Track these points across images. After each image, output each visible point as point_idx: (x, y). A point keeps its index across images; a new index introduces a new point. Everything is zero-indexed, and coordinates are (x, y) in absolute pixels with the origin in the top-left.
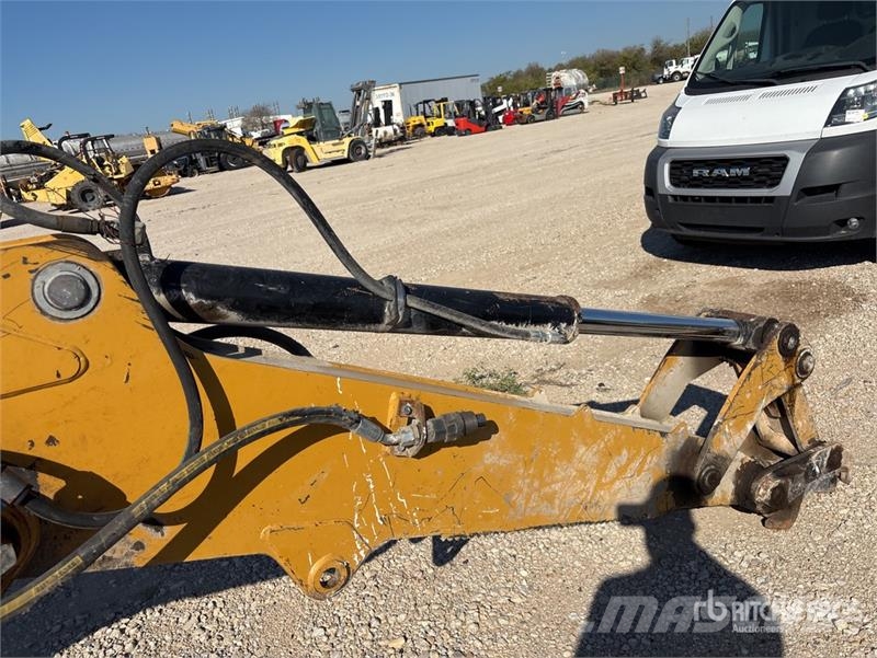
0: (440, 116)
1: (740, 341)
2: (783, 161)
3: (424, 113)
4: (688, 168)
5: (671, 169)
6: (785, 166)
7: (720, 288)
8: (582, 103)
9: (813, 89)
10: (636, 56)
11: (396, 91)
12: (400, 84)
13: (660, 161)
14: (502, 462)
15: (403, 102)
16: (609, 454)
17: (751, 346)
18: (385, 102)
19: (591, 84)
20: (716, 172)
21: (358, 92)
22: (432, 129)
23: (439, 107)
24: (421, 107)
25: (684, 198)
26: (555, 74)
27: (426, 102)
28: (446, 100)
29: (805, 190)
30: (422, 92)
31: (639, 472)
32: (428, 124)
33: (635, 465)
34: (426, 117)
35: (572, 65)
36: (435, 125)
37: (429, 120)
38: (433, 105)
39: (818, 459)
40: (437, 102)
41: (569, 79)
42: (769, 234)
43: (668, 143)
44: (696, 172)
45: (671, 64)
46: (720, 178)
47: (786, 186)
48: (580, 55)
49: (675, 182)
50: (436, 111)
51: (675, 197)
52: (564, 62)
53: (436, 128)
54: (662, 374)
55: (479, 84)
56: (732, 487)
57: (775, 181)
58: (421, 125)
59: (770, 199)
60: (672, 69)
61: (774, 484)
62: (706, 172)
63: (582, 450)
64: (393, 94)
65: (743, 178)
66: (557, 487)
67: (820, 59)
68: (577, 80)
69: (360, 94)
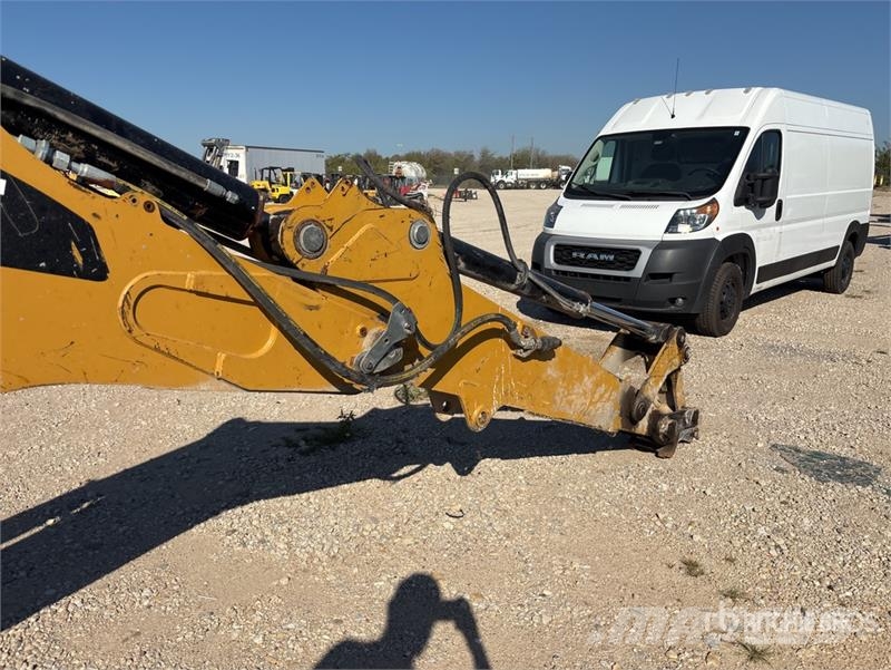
0: (286, 185)
1: (654, 337)
2: (637, 253)
3: (269, 179)
4: (567, 251)
5: (555, 250)
6: (638, 257)
7: (589, 341)
8: (421, 195)
9: (656, 207)
10: (466, 160)
11: (242, 153)
12: (247, 147)
13: (548, 243)
14: (554, 375)
15: (248, 165)
16: (597, 385)
17: (661, 340)
18: (231, 162)
19: (428, 178)
20: (589, 256)
21: (210, 148)
22: (276, 195)
23: (285, 176)
24: (266, 173)
25: (565, 273)
26: (397, 164)
27: (273, 168)
28: (292, 170)
29: (651, 275)
30: (268, 159)
31: (608, 400)
32: (273, 190)
33: (607, 395)
34: (271, 183)
35: (409, 158)
36: (280, 192)
37: (273, 186)
38: (279, 172)
39: (688, 416)
40: (283, 170)
41: (410, 170)
42: (625, 304)
43: (552, 231)
44: (575, 254)
45: (497, 174)
46: (592, 260)
47: (639, 271)
48: (416, 150)
49: (558, 259)
50: (282, 179)
51: (557, 271)
52: (401, 154)
53: (281, 195)
54: (608, 355)
55: (323, 160)
56: (646, 424)
57: (632, 266)
58: (265, 190)
59: (627, 279)
60: (499, 178)
61: (670, 422)
62: (582, 255)
63: (586, 378)
64: (238, 156)
65: (609, 262)
66: (574, 397)
67: (658, 187)
68: (417, 173)
69: (211, 150)
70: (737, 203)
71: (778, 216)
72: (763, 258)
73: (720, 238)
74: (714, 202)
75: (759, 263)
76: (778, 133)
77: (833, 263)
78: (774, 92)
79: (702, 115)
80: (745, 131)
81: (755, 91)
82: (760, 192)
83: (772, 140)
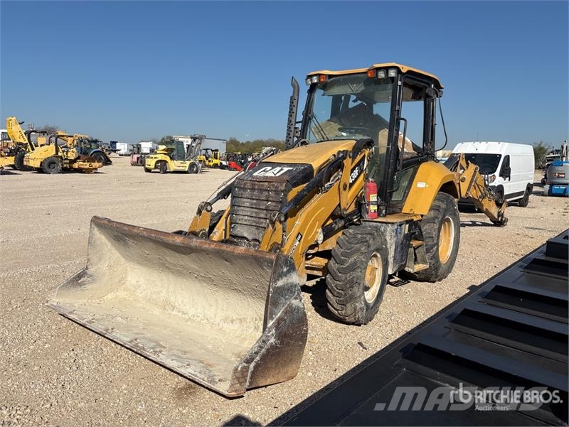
22: (211, 164)
27: (207, 149)
28: (218, 150)
32: (210, 161)
34: (207, 157)
70: (500, 176)
71: (509, 180)
72: (506, 193)
73: (496, 185)
74: (494, 175)
75: (505, 193)
76: (509, 156)
77: (522, 196)
78: (507, 144)
79: (486, 150)
80: (500, 156)
81: (501, 143)
82: (506, 173)
83: (507, 158)
